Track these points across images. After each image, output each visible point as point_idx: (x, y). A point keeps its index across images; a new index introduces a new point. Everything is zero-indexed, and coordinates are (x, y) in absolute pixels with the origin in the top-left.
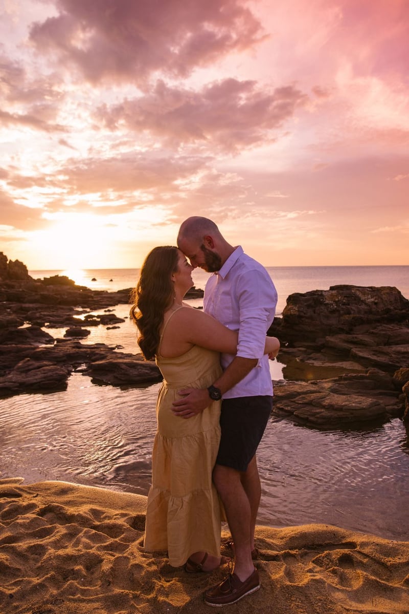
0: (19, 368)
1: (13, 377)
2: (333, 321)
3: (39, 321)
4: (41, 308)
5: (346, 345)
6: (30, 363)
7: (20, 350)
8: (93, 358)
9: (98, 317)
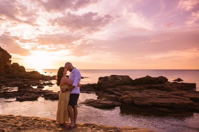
0: (25, 95)
1: (24, 97)
2: (111, 85)
3: (29, 84)
4: (30, 80)
5: (113, 91)
6: (28, 94)
7: (25, 91)
8: (45, 93)
9: (47, 83)
